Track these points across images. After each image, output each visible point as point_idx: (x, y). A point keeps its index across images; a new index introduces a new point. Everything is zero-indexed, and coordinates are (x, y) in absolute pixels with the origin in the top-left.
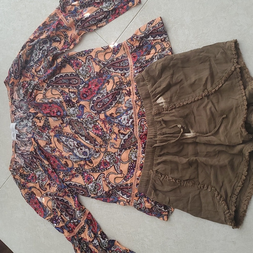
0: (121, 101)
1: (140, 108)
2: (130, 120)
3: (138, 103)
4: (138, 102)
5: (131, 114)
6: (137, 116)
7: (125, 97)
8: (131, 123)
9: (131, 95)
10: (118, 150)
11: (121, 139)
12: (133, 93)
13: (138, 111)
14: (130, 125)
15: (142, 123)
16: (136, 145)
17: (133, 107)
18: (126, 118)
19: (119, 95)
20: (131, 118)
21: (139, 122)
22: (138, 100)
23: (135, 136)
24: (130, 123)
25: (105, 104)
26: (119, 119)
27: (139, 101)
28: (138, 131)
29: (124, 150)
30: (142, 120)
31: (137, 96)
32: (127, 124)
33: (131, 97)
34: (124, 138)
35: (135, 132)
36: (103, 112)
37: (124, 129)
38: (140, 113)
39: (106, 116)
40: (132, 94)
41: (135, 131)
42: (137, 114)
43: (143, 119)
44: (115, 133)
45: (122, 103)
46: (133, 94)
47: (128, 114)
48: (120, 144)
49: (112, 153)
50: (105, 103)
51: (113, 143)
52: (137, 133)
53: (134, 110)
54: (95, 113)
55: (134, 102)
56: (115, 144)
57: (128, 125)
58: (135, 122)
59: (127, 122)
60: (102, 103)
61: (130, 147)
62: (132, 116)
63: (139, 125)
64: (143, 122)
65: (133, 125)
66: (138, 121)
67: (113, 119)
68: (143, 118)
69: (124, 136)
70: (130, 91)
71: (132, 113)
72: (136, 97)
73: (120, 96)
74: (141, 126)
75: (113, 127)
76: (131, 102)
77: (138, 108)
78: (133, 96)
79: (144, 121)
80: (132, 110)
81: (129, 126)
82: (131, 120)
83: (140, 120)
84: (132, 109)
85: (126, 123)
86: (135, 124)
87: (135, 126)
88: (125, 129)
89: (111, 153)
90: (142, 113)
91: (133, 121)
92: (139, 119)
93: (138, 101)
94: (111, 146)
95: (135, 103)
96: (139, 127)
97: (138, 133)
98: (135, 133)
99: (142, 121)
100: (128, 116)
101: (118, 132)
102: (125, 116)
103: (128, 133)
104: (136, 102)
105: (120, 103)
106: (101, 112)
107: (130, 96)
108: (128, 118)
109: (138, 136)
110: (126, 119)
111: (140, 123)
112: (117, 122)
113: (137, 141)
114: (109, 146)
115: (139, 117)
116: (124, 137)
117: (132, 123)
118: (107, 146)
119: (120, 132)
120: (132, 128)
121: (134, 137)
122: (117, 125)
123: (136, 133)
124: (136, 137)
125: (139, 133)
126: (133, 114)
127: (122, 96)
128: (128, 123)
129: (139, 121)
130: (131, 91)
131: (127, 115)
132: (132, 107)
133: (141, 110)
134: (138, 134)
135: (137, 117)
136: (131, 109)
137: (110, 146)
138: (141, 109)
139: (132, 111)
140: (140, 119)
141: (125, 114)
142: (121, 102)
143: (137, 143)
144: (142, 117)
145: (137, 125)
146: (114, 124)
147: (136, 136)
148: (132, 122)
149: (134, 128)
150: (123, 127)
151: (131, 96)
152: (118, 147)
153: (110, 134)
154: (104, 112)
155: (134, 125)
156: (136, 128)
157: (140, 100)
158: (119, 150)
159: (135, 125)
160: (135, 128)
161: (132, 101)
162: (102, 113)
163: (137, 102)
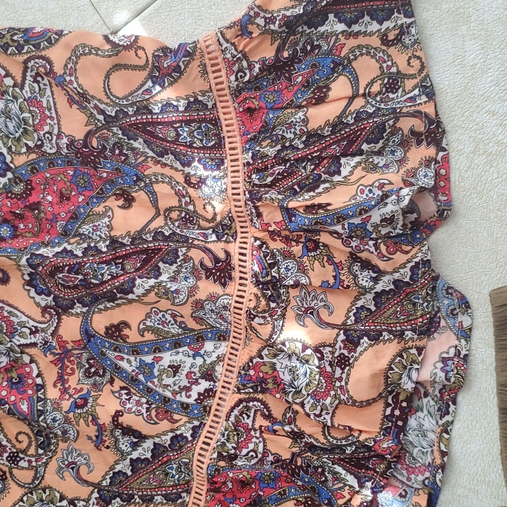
0: (172, 289)
1: (263, 348)
2: (200, 381)
3: (258, 328)
4: (262, 321)
5: (214, 358)
6: (235, 375)
7: (198, 278)
8: (199, 394)
9: (231, 278)
10: (92, 492)
11: (122, 452)
12: (241, 272)
13: (245, 359)
14: (191, 401)
15: (249, 417)
16: (181, 497)
17: (233, 334)
18: (188, 365)
19: (171, 265)
20: (208, 375)
21: (232, 409)
22: (264, 311)
23: (191, 460)
24: (194, 395)
25: (93, 281)
26: (148, 359)
27: (269, 319)
28: (213, 444)
29: (118, 499)
30: (251, 404)
31: (264, 295)
32: (183, 393)
33: (228, 291)
34: (135, 455)
35: (200, 444)
36: (78, 309)
37: (148, 410)
38: (252, 372)
39: (88, 334)
40: (236, 274)
41: (202, 439)
42: (236, 370)
43: (258, 400)
44: (95, 419)
45: (174, 298)
46: (241, 278)
47: (202, 352)
48: (111, 469)
49: (62, 498)
50: (95, 277)
51: (79, 455)
52: (206, 450)
53: (232, 348)
54: (43, 304)
55: (244, 316)
56: (87, 465)
57: (184, 399)
58: (216, 400)
59: (185, 382)
60: (80, 277)
61: (153, 497)
62: (213, 367)
63: (232, 419)
64: (252, 415)
65: (205, 407)
66: (232, 398)
67: (115, 350)
68: (260, 396)
69: (135, 440)
70: (229, 264)
71: (218, 357)
72: (256, 295)
73: (174, 267)
74: (236, 430)
75: (102, 391)
76: (228, 313)
77: (255, 346)
78: (242, 288)
79: (256, 412)
80: (224, 344)
81: (188, 405)
82: (204, 385)
83: (240, 401)
84: (225, 340)
85: (176, 388)
86: (214, 407)
87: (211, 417)
88: (153, 413)
89: (58, 495)
90: (261, 375)
91: (209, 393)
92: (240, 393)
93: (264, 318)
94: (68, 466)
95: (244, 322)
96: (226, 430)
97: (210, 455)
98: (198, 451)
99: (248, 408)
100: (199, 361)
101: (111, 419)
102: (184, 359)
103: (158, 436)
104: (251, 316)
105: (168, 299)
106: (72, 308)
107: (224, 285)
108: (196, 370)
109: (205, 466)
110: (185, 373)
111: (236, 412)
112: (130, 369)
113: (188, 482)
114: (53, 465)
115: (244, 385)
116: (135, 446)
117: (205, 398)
118: (46, 464)
119: (121, 419)
120: (196, 423)
121: (186, 464)
122: (122, 388)
123: (201, 449)
124: (195, 468)
125: (215, 455)
126: (221, 364)
127: (183, 270)
128: (188, 389)
129: (237, 404)
130: (235, 261)
131: (194, 357)
132: (227, 331)
133: (266, 359)
134: (206, 461)
135: (234, 382)
136: (219, 340)
137: (61, 468)
138: (265, 352)
139: (224, 348)
140: (242, 396)
141: (186, 348)
142: (172, 292)
143: (188, 492)
144: (256, 391)
145: (223, 415)
146: (112, 382)
147: (195, 462)
148: (203, 395)
149: (202, 425)
150: (147, 403)
151: (233, 288)
152: (95, 477)
153: (71, 415)
154: (85, 310)
155: (206, 410)
156: (211, 427)
157: (271, 316)
158: (96, 495)
159: (213, 411)
160: (207, 428)
161: (235, 308)
162: (73, 311)
163: (257, 320)
